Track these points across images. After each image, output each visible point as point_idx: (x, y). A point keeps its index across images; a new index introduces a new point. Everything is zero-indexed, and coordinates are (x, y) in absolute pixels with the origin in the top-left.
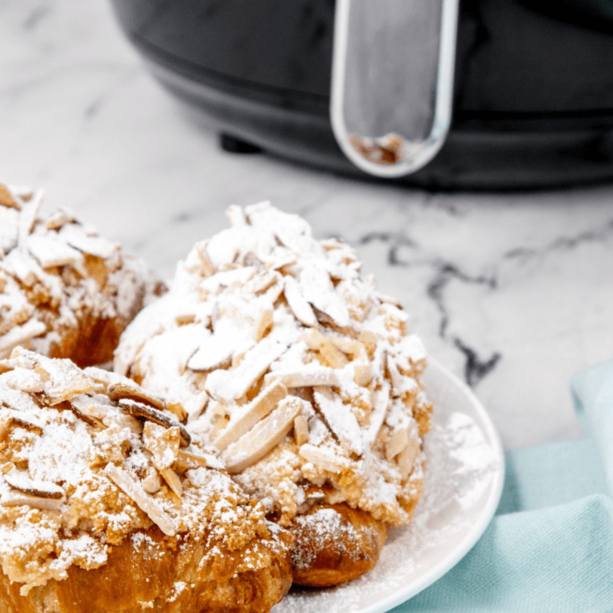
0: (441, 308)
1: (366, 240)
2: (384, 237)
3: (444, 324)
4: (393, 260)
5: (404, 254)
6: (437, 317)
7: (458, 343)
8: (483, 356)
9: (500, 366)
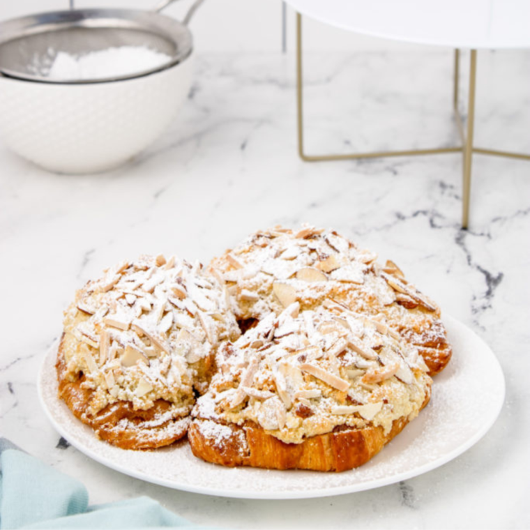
0: (465, 250)
1: (415, 214)
2: (425, 213)
3: (469, 259)
4: (433, 225)
5: (437, 221)
6: (465, 255)
7: (479, 268)
8: (494, 275)
9: (504, 279)
